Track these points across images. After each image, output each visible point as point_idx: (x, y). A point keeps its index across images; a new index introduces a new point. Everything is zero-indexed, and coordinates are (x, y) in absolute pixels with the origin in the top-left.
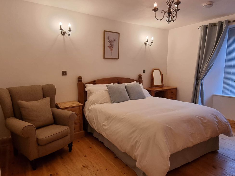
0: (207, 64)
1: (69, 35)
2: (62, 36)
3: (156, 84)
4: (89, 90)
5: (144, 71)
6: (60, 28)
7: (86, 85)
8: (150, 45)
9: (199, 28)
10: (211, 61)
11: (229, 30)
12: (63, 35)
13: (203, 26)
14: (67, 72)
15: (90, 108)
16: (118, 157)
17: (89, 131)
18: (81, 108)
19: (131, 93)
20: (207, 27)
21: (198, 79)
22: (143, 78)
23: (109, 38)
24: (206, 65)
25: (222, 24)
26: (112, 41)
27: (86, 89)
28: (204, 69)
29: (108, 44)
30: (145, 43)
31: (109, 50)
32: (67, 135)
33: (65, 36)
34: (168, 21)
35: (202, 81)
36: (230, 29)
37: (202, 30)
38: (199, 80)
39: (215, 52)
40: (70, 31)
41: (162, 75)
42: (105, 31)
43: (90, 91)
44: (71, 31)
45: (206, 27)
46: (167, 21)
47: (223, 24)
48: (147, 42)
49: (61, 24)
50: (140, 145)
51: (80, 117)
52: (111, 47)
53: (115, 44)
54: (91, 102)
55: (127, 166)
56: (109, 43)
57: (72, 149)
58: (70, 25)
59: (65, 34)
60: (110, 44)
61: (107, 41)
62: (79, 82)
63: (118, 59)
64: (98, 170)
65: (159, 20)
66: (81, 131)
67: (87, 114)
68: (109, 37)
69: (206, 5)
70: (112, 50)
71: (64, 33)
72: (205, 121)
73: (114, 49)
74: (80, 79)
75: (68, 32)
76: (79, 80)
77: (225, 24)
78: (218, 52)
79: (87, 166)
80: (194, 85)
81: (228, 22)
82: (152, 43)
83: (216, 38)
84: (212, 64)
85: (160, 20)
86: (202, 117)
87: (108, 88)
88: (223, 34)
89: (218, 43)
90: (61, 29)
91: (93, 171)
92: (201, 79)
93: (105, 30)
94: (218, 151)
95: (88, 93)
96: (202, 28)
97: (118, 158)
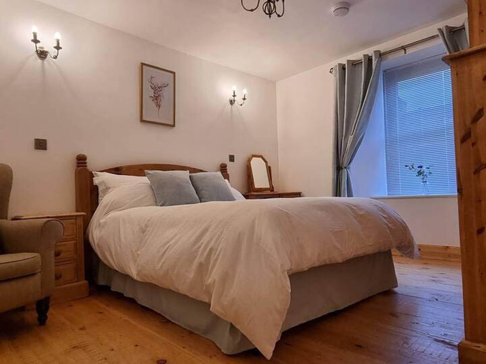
0: (353, 136)
1: (56, 57)
2: (39, 61)
3: (257, 185)
4: (103, 182)
5: (232, 158)
6: (33, 38)
7: (96, 174)
8: (241, 105)
9: (330, 72)
10: (359, 129)
11: (383, 75)
12: (41, 59)
13: (337, 66)
14: (48, 141)
15: (102, 221)
16: (169, 320)
17: (102, 282)
18: (80, 222)
19: (202, 190)
20: (345, 68)
21: (339, 168)
22: (229, 170)
23: (152, 79)
24: (351, 138)
25: (369, 60)
26: (159, 87)
27: (96, 181)
28: (349, 145)
29: (149, 92)
30: (231, 101)
31: (153, 104)
32: (33, 274)
33: (46, 61)
34: (267, 12)
35: (347, 171)
36: (385, 71)
37: (336, 73)
38: (342, 169)
39: (365, 112)
40: (58, 48)
41: (269, 169)
42: (143, 64)
43: (105, 185)
44: (61, 48)
45: (342, 68)
46: (265, 12)
47: (372, 59)
48: (234, 96)
49: (35, 29)
50: (219, 255)
51: (76, 244)
52: (156, 98)
53: (166, 93)
54: (105, 207)
55: (191, 333)
56: (153, 91)
57: (46, 318)
58: (58, 35)
59: (46, 56)
60: (154, 93)
61: (147, 86)
62: (78, 166)
63: (174, 126)
64: (113, 350)
65: (250, 11)
66: (78, 281)
67: (96, 234)
68: (152, 77)
69: (338, 9)
70: (159, 106)
71: (42, 54)
72: (361, 213)
73: (163, 104)
74: (81, 160)
75: (52, 51)
76: (78, 163)
77: (376, 58)
78: (369, 112)
79: (82, 346)
80: (334, 180)
81: (381, 55)
82: (244, 99)
83: (362, 84)
84: (361, 137)
85: (252, 10)
86: (355, 206)
87: (150, 176)
88: (373, 77)
89: (368, 91)
90: (36, 41)
91: (97, 353)
92: (345, 168)
93: (143, 62)
94: (396, 289)
95: (100, 189)
96: (336, 70)
97: (171, 322)
